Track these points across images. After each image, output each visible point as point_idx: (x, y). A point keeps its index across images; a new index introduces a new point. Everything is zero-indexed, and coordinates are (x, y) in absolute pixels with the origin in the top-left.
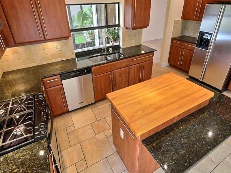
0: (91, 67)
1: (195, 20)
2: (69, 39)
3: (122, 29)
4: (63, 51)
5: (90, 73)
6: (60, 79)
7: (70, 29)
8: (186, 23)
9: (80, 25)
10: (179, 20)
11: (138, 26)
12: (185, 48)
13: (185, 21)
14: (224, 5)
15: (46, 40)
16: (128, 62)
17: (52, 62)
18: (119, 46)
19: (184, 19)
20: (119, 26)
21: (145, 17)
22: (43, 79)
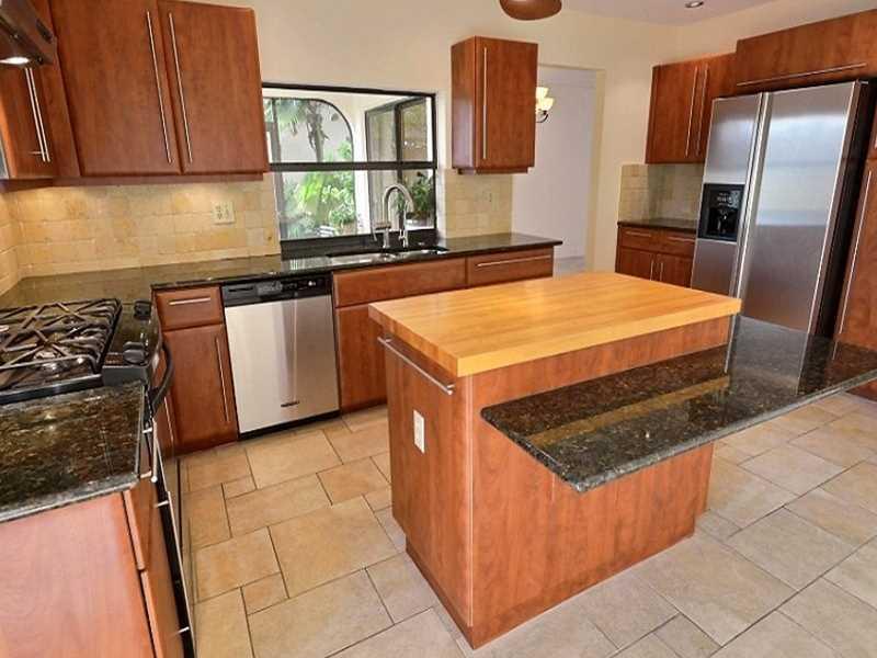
0: (329, 272)
1: (688, 162)
2: (261, 179)
3: (443, 176)
4: (237, 226)
5: (325, 294)
6: (216, 299)
7: (271, 161)
8: (663, 179)
9: (310, 213)
10: (638, 166)
11: (498, 163)
12: (666, 250)
13: (661, 167)
14: (767, 94)
15: (185, 175)
16: (462, 269)
17: (196, 260)
18: (434, 231)
19: (656, 163)
20: (433, 165)
21: (520, 135)
22: (160, 295)
